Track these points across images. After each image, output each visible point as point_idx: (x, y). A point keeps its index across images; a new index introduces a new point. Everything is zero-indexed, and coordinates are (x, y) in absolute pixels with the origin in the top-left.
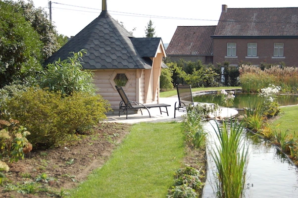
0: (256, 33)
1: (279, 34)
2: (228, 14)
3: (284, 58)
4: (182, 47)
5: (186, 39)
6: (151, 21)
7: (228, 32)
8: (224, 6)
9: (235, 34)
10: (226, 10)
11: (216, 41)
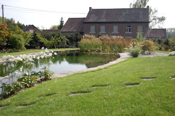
0: (104, 20)
1: (116, 21)
2: (92, 12)
3: (118, 33)
4: (69, 28)
5: (72, 24)
6: (62, 18)
7: (91, 20)
8: (90, 8)
9: (94, 21)
10: (91, 10)
11: (85, 24)
